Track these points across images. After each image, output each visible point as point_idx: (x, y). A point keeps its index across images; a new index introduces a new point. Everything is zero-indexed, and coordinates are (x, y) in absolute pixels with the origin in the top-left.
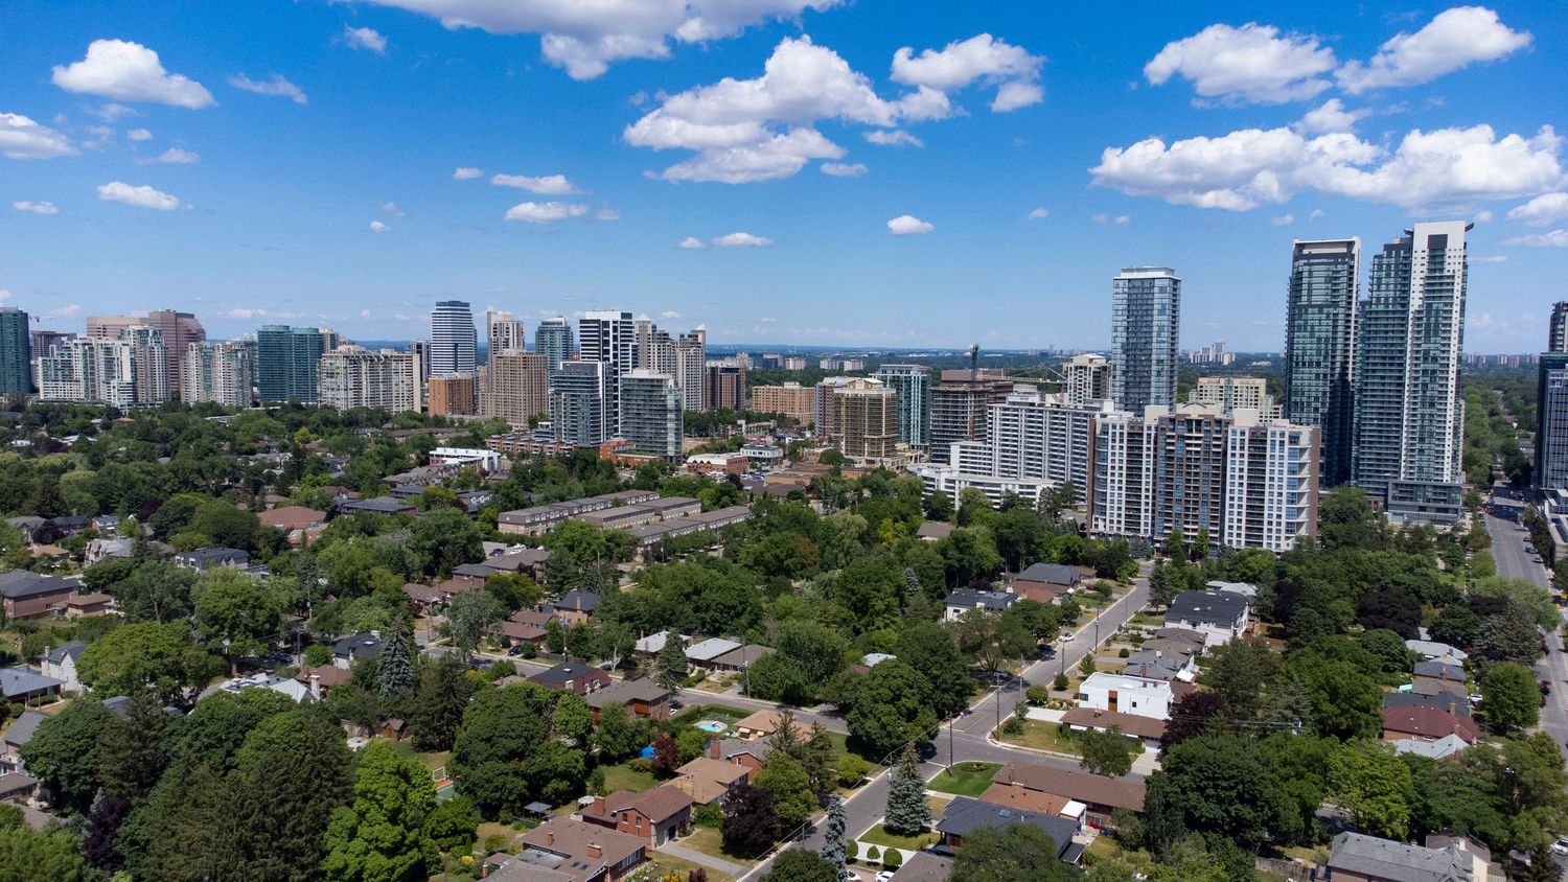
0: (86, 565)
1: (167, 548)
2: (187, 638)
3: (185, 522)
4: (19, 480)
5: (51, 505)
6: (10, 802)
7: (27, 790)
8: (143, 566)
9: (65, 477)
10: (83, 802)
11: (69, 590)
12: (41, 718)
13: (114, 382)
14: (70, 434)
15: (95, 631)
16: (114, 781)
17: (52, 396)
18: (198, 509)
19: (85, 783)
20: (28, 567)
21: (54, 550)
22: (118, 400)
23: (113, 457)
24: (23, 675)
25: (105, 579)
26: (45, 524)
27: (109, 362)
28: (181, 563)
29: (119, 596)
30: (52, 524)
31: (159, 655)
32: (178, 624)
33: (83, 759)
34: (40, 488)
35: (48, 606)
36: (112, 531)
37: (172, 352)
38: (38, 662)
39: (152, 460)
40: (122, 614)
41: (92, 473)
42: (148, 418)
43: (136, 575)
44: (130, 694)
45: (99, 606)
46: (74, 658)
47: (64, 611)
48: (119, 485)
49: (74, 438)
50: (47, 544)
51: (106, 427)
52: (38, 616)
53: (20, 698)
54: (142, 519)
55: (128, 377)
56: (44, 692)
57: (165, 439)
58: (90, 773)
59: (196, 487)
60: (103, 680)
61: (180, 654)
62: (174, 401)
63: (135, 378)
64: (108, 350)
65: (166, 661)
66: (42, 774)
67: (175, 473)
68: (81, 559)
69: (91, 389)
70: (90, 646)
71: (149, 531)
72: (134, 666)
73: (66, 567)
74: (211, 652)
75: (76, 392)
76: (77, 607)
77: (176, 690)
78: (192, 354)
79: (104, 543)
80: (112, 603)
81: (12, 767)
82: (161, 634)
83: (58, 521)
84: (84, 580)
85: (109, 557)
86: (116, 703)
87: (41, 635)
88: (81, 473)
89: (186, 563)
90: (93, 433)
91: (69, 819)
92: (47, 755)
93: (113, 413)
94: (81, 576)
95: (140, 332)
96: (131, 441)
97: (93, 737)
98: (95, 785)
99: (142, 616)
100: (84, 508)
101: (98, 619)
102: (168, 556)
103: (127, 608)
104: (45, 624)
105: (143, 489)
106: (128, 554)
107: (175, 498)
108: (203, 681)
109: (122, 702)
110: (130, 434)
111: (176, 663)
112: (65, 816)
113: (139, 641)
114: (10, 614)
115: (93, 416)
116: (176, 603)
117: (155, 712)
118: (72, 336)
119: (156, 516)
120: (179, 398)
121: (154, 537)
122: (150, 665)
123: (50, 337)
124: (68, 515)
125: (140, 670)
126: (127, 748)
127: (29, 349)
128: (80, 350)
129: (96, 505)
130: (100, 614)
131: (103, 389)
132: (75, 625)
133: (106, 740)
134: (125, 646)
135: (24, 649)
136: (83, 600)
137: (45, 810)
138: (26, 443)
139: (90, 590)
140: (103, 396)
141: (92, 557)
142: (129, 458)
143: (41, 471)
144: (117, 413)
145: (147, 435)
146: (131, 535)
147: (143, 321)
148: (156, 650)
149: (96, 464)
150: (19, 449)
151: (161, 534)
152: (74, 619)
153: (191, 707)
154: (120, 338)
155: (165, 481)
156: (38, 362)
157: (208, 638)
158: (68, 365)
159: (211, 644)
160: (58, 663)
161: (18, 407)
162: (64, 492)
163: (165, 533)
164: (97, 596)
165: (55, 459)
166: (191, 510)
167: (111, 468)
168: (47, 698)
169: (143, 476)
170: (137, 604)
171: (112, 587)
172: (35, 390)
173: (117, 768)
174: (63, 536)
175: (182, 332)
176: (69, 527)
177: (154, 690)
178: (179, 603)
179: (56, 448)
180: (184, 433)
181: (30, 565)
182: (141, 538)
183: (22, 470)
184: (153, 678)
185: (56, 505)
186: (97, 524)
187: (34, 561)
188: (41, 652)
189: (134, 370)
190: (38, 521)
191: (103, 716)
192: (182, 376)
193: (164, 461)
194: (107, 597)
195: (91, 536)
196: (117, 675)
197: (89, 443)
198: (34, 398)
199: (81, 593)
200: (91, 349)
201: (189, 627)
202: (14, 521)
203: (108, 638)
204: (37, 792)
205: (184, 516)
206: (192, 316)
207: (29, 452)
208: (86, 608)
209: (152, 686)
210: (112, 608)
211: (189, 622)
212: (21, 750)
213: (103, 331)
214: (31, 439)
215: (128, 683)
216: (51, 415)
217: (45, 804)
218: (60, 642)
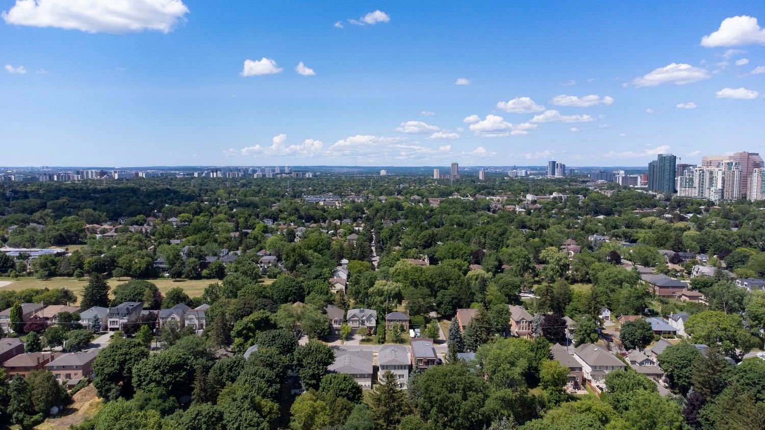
0: (692, 277)
1: (733, 275)
2: (740, 324)
3: (743, 262)
4: (665, 233)
5: (678, 246)
6: (651, 378)
7: (660, 376)
8: (720, 283)
9: (685, 233)
10: (684, 391)
11: (683, 287)
12: (667, 345)
13: (712, 189)
14: (689, 213)
15: (694, 310)
16: (699, 386)
17: (683, 195)
18: (751, 257)
19: (685, 381)
20: (666, 273)
21: (678, 267)
22: (714, 197)
23: (709, 225)
24: (661, 322)
25: (701, 285)
26: (675, 254)
27: (711, 179)
28: (739, 285)
29: (707, 295)
30: (678, 255)
31: (725, 329)
32: (736, 316)
33: (685, 370)
34: (674, 237)
35: (673, 293)
36: (705, 262)
37: (744, 173)
38: (667, 318)
39: (728, 229)
40: (707, 304)
41: (698, 233)
42: (728, 207)
43: (716, 287)
44: (709, 346)
45: (696, 298)
46: (684, 320)
47: (680, 297)
48: (710, 240)
49: (691, 215)
50: (675, 264)
51: (707, 210)
52: (669, 297)
53: (659, 333)
54: (721, 258)
55: (720, 186)
56: (669, 332)
57: (736, 218)
58: (688, 377)
59: (751, 245)
60: (697, 334)
61: (735, 331)
62: (743, 199)
63: (723, 187)
64: (711, 173)
65: (727, 333)
66: (666, 371)
67: (740, 236)
68: (689, 273)
69: (701, 192)
70: (691, 317)
71: (724, 265)
72: (711, 332)
73: (682, 276)
74: (752, 334)
75: (694, 193)
76: (686, 296)
77: (733, 349)
78: (755, 175)
79: (701, 267)
80: (703, 297)
81: (653, 363)
82: (727, 320)
83: (681, 254)
84: (690, 284)
85: (703, 275)
86: (702, 347)
87: (670, 306)
88: (693, 232)
89: (742, 285)
90: (700, 213)
91: (677, 396)
92: (669, 362)
93: (711, 204)
94: (689, 281)
95: (728, 163)
96: (718, 218)
97: (690, 361)
98: (691, 384)
99: (717, 307)
100: (693, 249)
101: (696, 304)
102: (733, 279)
103: (710, 301)
104: (672, 301)
105: (722, 243)
106: (712, 274)
107: (739, 250)
108: (747, 349)
109: (705, 348)
110: (718, 215)
111: (733, 335)
112: (676, 393)
113: (715, 320)
114: (657, 293)
115: (701, 205)
116: (736, 304)
117: (721, 357)
118: (695, 166)
119: (728, 258)
120: (746, 197)
121: (726, 268)
122: (720, 333)
123: (685, 167)
124: (685, 251)
125: (714, 334)
126: (707, 372)
127: (675, 172)
128: (698, 173)
129: (698, 248)
130: (697, 301)
131: (707, 191)
132: (685, 304)
133: (696, 364)
134: (708, 321)
135: (662, 311)
136: (690, 293)
137: (666, 388)
138: (670, 216)
139: (693, 289)
140: (707, 195)
141: (695, 273)
142: (717, 227)
143: (675, 229)
144: (713, 204)
145: (726, 216)
146: (715, 266)
147: (730, 157)
148: (723, 326)
149: (700, 228)
150: (667, 219)
151: (730, 267)
152: (684, 301)
153: (740, 360)
154: (718, 167)
155: (734, 240)
156: (678, 178)
157: (752, 327)
158: (691, 180)
159: (754, 330)
160: (676, 321)
161: (668, 199)
162: (684, 240)
163: (732, 267)
164: (695, 293)
165: (681, 224)
166: (747, 257)
167: (707, 231)
168: (670, 336)
169: (723, 236)
170: (715, 301)
171: (703, 290)
172: (676, 192)
173: (701, 379)
174: (682, 261)
175: (751, 163)
176: (685, 257)
177: (720, 346)
178: (737, 305)
179: (682, 219)
180: (747, 216)
181: (667, 272)
182: (719, 268)
183: (667, 229)
184: (721, 340)
185: (680, 246)
186: (698, 258)
187: (669, 271)
188: (669, 314)
189: (723, 182)
190: (672, 253)
191: (695, 352)
192: (749, 186)
193: (735, 230)
194: (701, 294)
195: (695, 263)
196: (703, 334)
197: (698, 218)
198: (675, 195)
199: (688, 290)
200: (703, 172)
201: (742, 319)
202: (662, 251)
203: (700, 315)
204: (663, 378)
205: (743, 260)
206: (757, 154)
207: (671, 220)
208: (690, 297)
209: (720, 344)
210: (702, 300)
211: (742, 316)
212: (658, 357)
213: (710, 163)
214: (672, 214)
215: (708, 339)
216: (682, 204)
217: (667, 385)
218: (677, 311)
